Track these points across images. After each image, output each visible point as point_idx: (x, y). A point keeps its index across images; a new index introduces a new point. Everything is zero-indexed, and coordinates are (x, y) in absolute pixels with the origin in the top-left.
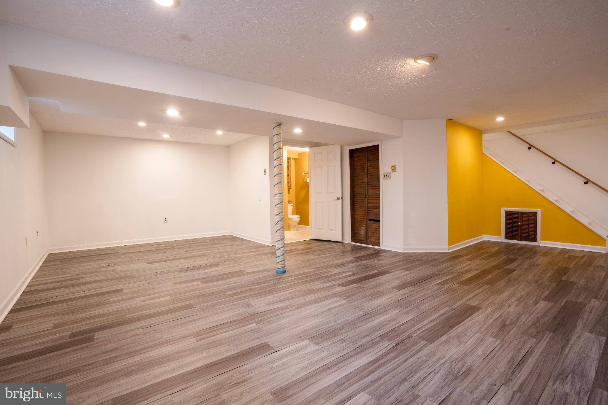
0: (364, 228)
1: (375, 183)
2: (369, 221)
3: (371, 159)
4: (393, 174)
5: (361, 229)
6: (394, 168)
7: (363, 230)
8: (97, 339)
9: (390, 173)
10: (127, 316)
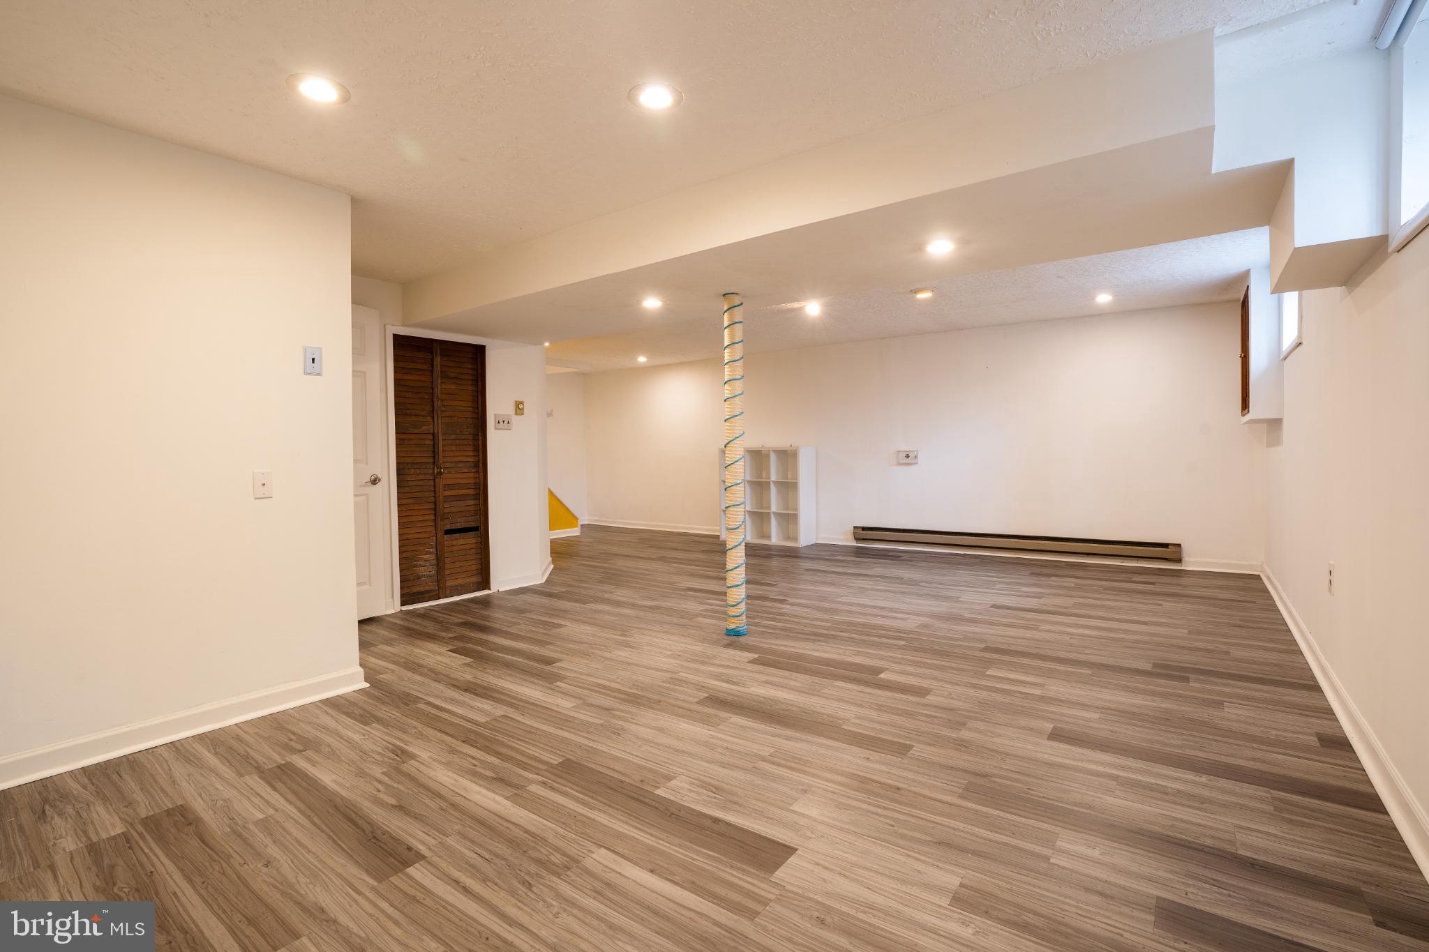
0: (432, 557)
1: (463, 437)
2: (445, 536)
3: (453, 375)
4: (516, 420)
5: (422, 563)
6: (519, 408)
7: (427, 564)
8: (1149, 663)
9: (510, 415)
10: (1090, 672)
